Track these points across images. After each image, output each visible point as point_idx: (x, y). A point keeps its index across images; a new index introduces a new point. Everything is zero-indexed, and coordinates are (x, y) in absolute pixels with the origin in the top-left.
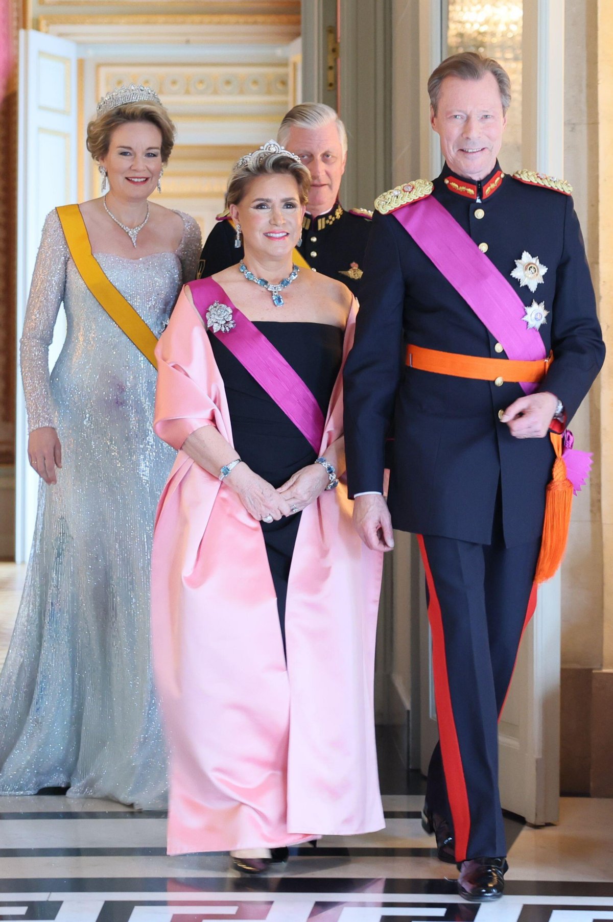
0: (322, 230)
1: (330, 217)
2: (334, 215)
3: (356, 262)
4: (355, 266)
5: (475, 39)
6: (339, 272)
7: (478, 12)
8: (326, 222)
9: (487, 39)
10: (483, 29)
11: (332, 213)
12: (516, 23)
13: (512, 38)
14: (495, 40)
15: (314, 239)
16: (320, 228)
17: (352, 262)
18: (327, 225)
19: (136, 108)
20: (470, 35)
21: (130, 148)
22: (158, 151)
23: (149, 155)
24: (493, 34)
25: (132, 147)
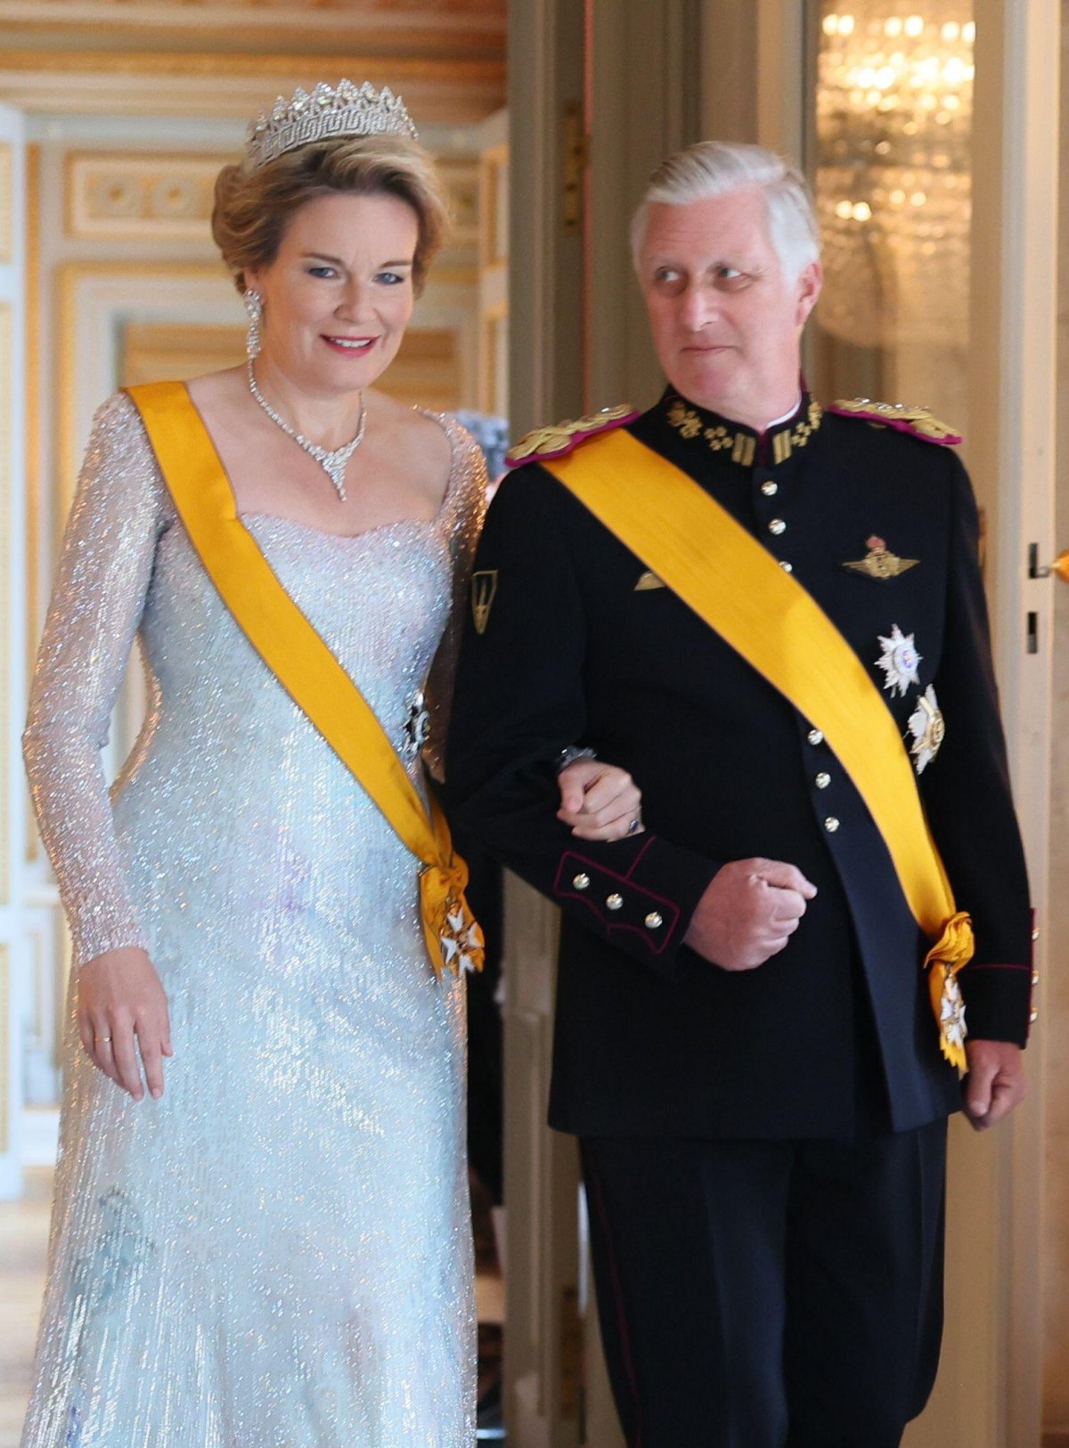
0: (786, 462)
1: (801, 427)
2: (808, 423)
3: (880, 535)
4: (877, 544)
5: (870, 125)
6: (846, 564)
7: (877, 68)
8: (791, 441)
9: (895, 126)
10: (889, 104)
11: (802, 416)
12: (956, 94)
13: (948, 125)
14: (911, 129)
15: (770, 489)
16: (779, 460)
17: (867, 537)
18: (795, 448)
19: (365, 162)
20: (861, 116)
21: (337, 261)
22: (406, 270)
23: (382, 278)
24: (908, 116)
25: (343, 258)
